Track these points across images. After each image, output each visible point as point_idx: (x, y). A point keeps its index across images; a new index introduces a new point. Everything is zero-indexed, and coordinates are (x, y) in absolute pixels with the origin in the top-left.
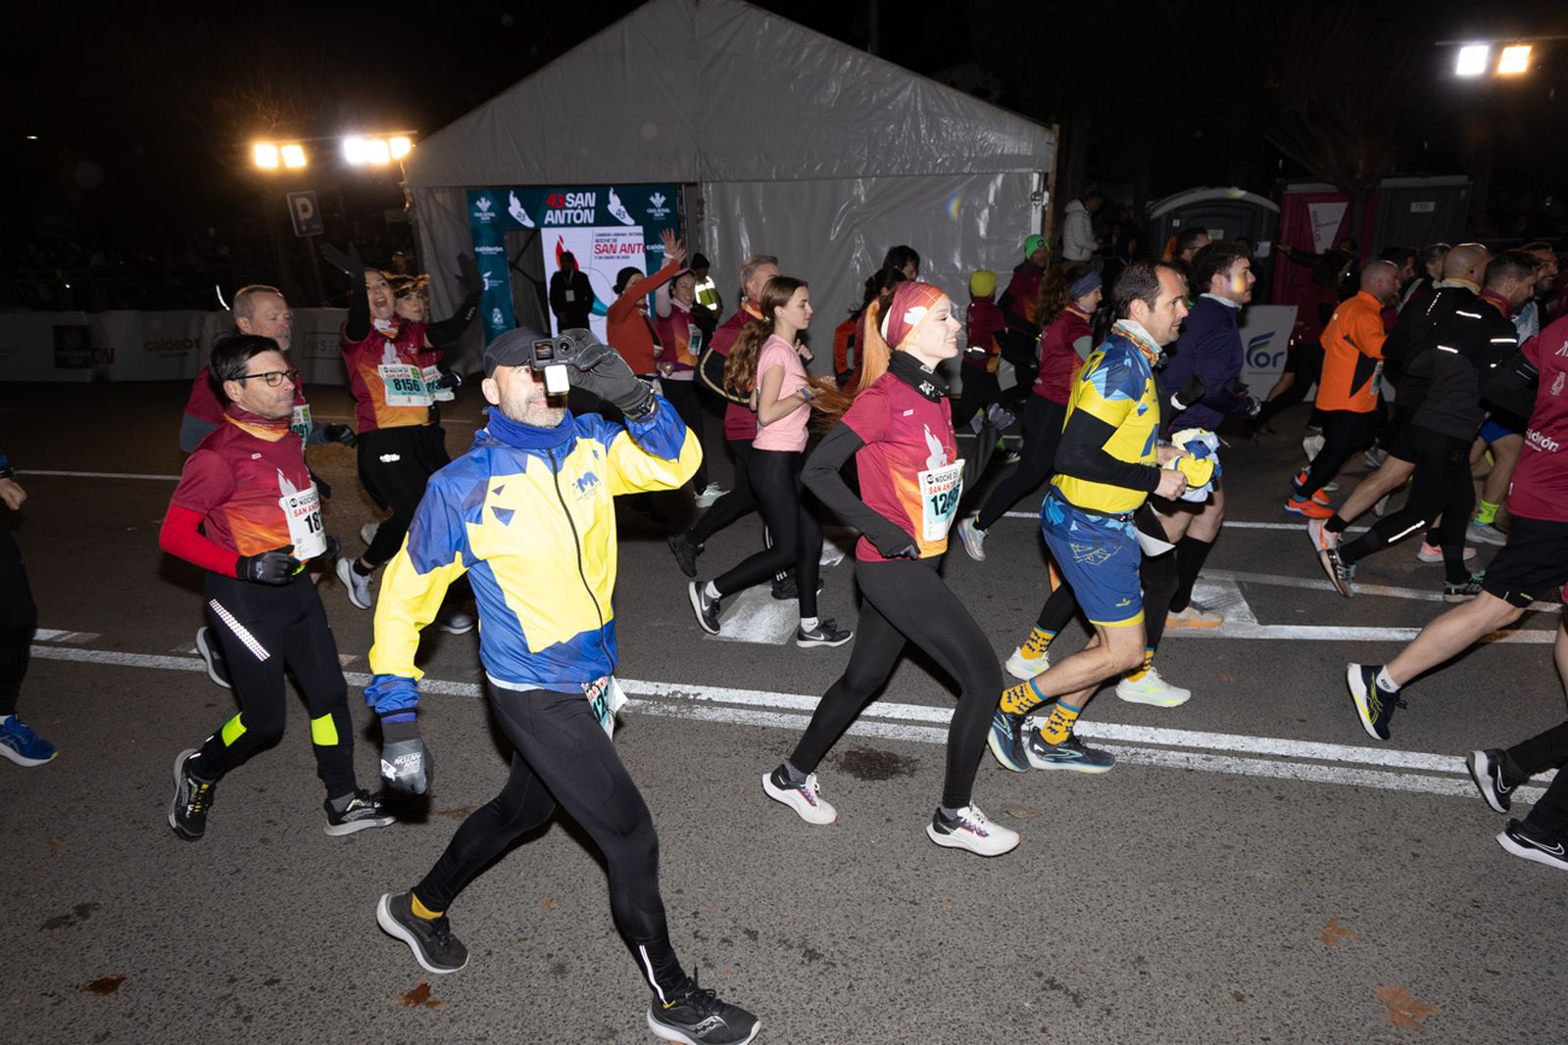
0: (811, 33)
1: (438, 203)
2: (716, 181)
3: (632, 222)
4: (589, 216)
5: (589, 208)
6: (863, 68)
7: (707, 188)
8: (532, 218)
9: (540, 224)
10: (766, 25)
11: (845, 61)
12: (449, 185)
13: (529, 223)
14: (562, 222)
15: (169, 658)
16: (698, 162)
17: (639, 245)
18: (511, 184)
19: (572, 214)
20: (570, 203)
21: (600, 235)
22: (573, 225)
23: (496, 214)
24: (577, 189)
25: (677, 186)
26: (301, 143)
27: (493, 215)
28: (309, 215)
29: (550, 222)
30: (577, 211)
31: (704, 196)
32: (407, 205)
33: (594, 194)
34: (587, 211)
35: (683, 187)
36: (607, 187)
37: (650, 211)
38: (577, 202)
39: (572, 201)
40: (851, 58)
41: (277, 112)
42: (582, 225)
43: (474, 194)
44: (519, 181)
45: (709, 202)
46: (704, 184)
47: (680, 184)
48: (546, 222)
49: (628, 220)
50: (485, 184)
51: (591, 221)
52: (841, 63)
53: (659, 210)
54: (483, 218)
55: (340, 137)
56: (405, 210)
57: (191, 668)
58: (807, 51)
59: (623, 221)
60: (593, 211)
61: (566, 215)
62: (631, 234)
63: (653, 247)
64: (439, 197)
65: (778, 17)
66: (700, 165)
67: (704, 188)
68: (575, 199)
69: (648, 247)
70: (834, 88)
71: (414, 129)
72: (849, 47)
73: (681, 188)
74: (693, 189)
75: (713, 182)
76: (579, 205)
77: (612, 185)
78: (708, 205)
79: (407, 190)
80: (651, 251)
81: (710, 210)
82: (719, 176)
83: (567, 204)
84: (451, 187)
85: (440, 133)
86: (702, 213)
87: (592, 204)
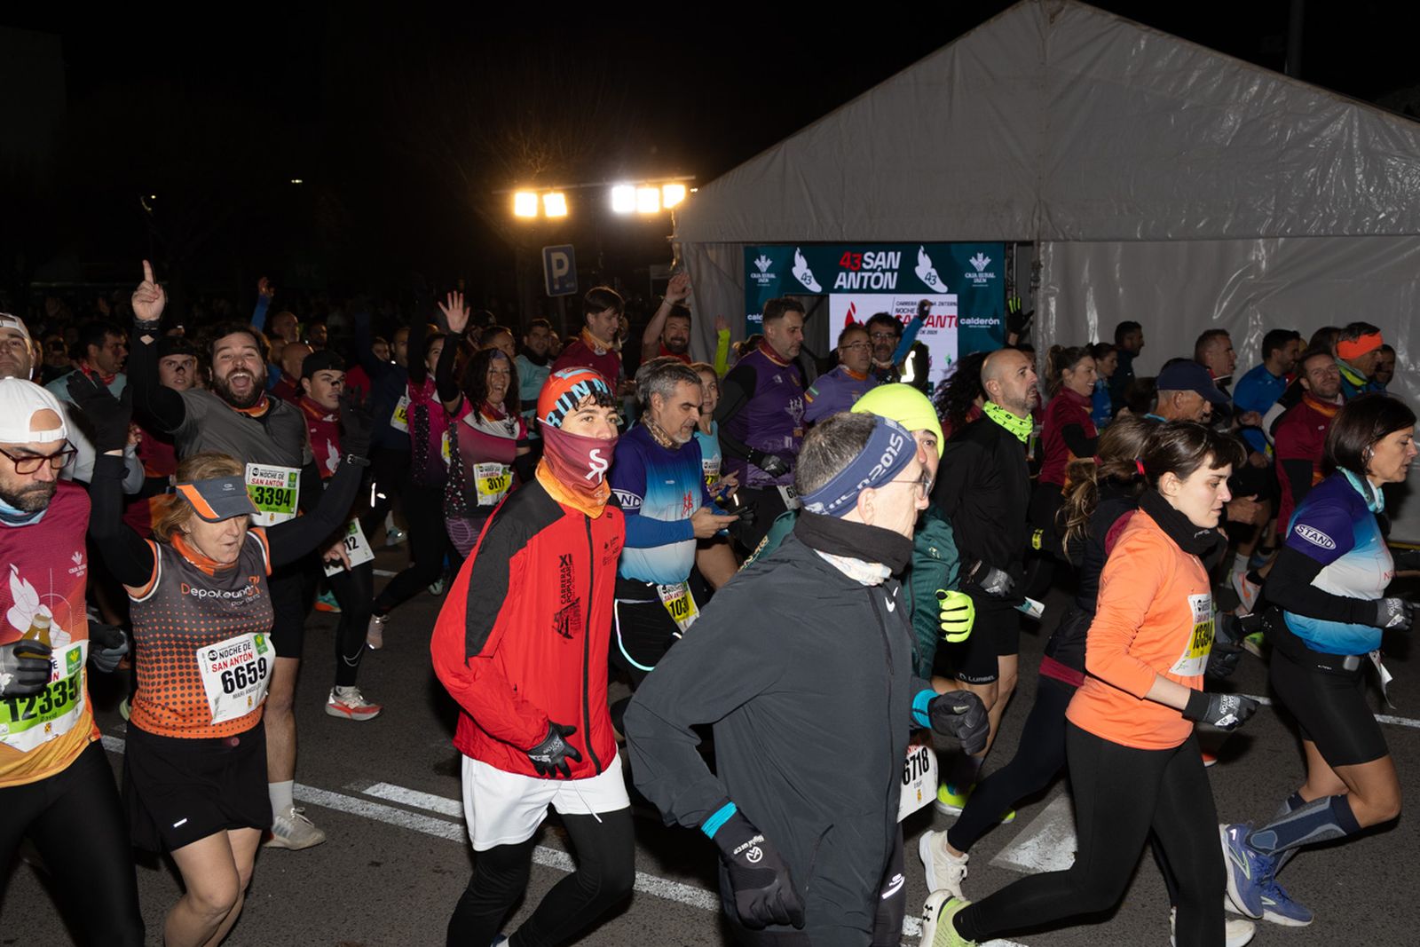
0: (1205, 51)
1: (708, 258)
2: (1059, 240)
3: (945, 289)
4: (890, 280)
5: (891, 270)
6: (1275, 93)
7: (1047, 248)
8: (819, 281)
9: (829, 287)
10: (1143, 43)
11: (1250, 84)
12: (724, 240)
13: (815, 287)
14: (856, 286)
15: (340, 796)
16: (1037, 215)
17: (951, 317)
18: (797, 239)
19: (870, 278)
20: (868, 264)
21: (902, 304)
22: (869, 290)
23: (776, 275)
24: (878, 246)
25: (1008, 245)
26: (564, 191)
27: (773, 276)
28: (564, 271)
29: (841, 287)
30: (876, 274)
31: (1042, 257)
32: (674, 263)
33: (899, 254)
34: (888, 274)
35: (1015, 245)
36: (916, 245)
37: (969, 275)
38: (877, 263)
39: (871, 261)
40: (1258, 82)
41: (543, 155)
42: (881, 291)
43: (752, 251)
44: (809, 236)
45: (1047, 265)
46: (1043, 243)
47: (1013, 242)
48: (836, 287)
49: (940, 286)
50: (767, 240)
51: (892, 286)
52: (1244, 88)
53: (981, 275)
54: (760, 281)
55: (607, 184)
56: (671, 268)
57: (362, 813)
58: (1196, 74)
59: (932, 287)
60: (896, 274)
61: (862, 278)
62: (942, 304)
63: (969, 321)
64: (712, 254)
65: (1159, 32)
66: (1040, 219)
67: (1042, 249)
68: (874, 259)
69: (962, 321)
70: (1232, 120)
71: (692, 175)
72: (1256, 68)
73: (1012, 248)
74: (1029, 248)
75: (1054, 240)
76: (878, 266)
77: (924, 243)
78: (1046, 270)
79: (676, 246)
80: (966, 325)
81: (1047, 276)
82: (1064, 233)
83: (864, 265)
84: (726, 243)
85: (721, 180)
86: (1037, 280)
87: (896, 266)
